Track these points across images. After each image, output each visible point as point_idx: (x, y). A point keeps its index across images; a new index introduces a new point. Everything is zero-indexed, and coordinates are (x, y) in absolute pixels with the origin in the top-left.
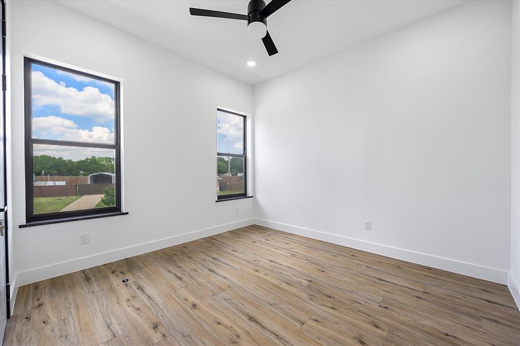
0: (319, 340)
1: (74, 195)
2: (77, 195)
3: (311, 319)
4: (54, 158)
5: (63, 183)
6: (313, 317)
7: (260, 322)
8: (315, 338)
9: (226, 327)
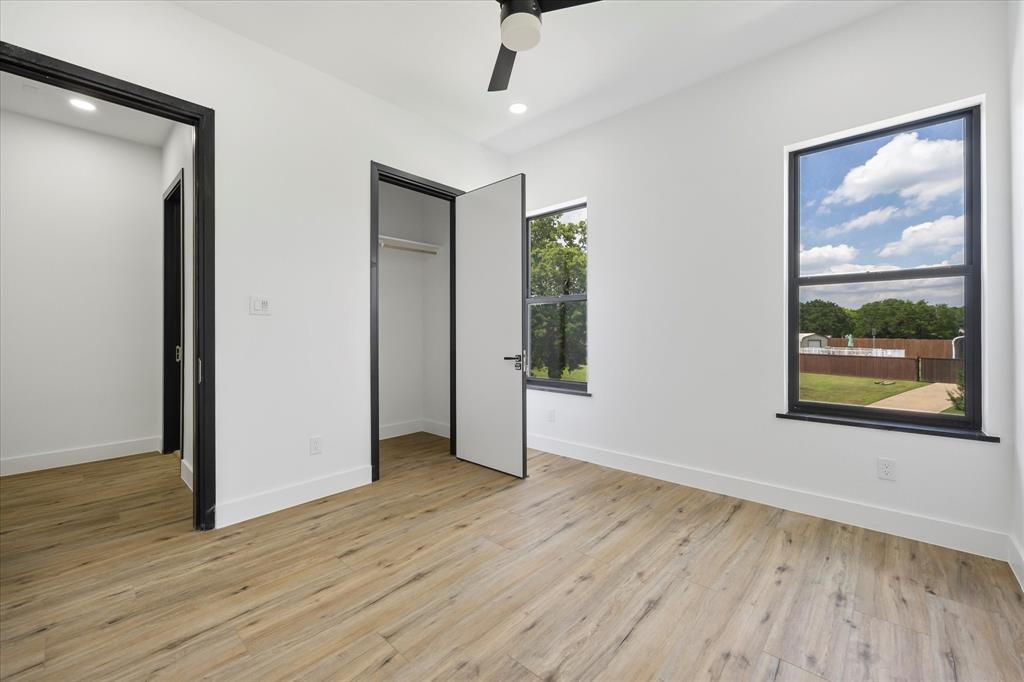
0: (339, 655)
1: (913, 379)
2: (918, 380)
3: (396, 652)
4: (910, 304)
5: (900, 354)
6: (397, 657)
7: (411, 585)
8: (346, 648)
9: (412, 554)
